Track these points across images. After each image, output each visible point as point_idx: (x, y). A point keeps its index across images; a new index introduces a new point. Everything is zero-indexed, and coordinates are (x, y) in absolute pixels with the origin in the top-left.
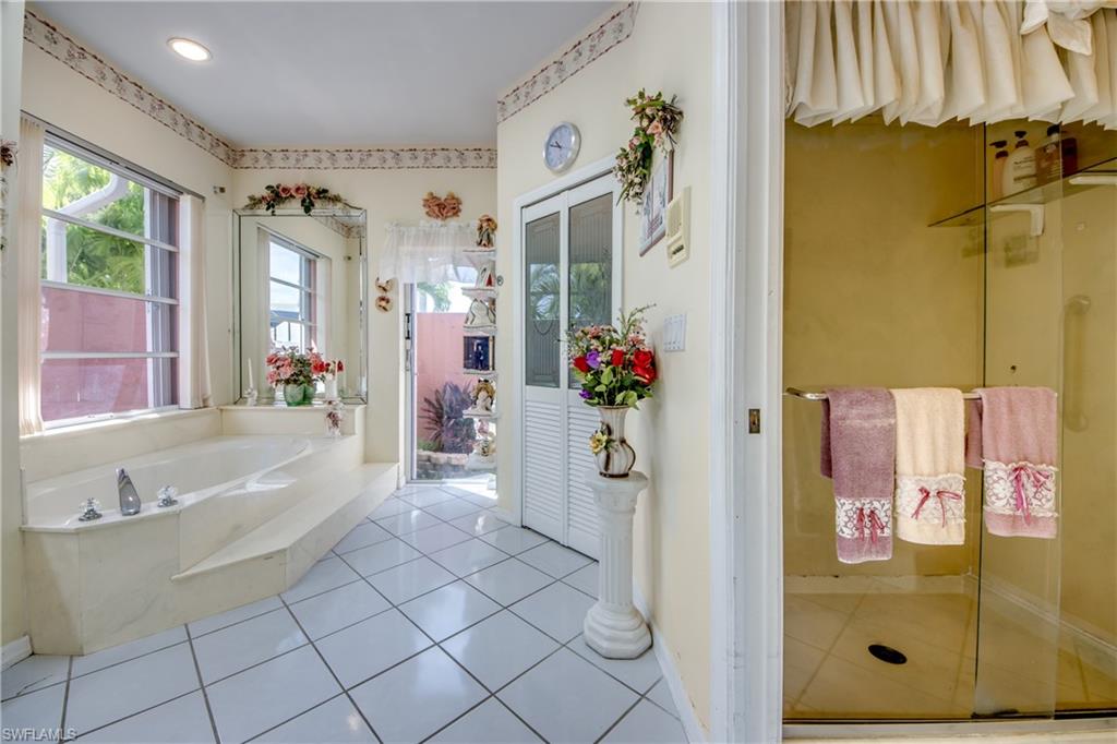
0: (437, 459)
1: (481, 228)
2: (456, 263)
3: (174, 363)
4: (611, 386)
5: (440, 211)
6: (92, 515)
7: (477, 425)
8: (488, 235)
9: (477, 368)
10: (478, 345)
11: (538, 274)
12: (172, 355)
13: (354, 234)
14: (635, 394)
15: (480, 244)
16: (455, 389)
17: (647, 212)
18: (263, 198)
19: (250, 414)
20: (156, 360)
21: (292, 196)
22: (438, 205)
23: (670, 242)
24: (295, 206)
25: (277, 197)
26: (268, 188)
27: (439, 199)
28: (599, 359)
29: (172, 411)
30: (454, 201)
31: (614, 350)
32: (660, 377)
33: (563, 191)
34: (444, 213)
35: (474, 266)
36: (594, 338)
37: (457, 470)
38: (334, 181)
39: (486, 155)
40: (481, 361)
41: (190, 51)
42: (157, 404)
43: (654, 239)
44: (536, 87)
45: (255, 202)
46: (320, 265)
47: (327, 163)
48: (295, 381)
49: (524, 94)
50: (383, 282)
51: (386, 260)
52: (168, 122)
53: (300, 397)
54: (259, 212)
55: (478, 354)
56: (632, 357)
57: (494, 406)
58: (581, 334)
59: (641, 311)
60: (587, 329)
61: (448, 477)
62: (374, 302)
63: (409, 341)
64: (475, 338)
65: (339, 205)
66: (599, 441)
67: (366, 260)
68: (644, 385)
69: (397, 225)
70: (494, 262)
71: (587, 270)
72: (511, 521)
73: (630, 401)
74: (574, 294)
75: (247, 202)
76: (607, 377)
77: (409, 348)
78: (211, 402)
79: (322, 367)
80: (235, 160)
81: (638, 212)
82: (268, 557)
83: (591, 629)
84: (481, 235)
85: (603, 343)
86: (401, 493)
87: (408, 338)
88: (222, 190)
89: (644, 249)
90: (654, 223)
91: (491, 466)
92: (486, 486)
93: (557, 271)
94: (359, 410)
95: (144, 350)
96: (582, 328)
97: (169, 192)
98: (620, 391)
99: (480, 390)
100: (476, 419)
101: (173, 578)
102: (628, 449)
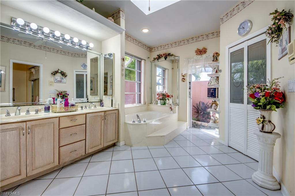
0: (198, 123)
1: (214, 56)
2: (205, 67)
3: (140, 95)
4: (265, 103)
5: (200, 53)
6: (134, 122)
7: (211, 114)
8: (216, 58)
9: (212, 97)
10: (212, 90)
11: (235, 66)
12: (140, 93)
13: (174, 62)
14: (275, 106)
15: (213, 61)
16: (203, 103)
17: (281, 46)
18: (157, 58)
19: (153, 106)
20: (137, 94)
21: (162, 56)
22: (199, 51)
23: (289, 57)
24: (163, 59)
25: (159, 57)
26: (157, 55)
27: (200, 50)
28: (259, 95)
29: (140, 105)
30: (205, 49)
31: (266, 92)
32: (287, 101)
33: (246, 41)
34: (201, 53)
35: (211, 67)
36: (257, 88)
37: (204, 127)
38: (172, 51)
39: (215, 34)
40: (214, 95)
41: (145, 31)
42: (137, 103)
43: (283, 55)
44: (234, 12)
45: (155, 59)
46: (166, 71)
47: (170, 47)
48: (162, 99)
49: (229, 15)
50: (183, 74)
51: (184, 69)
52: (140, 46)
53: (163, 103)
54: (155, 61)
55: (212, 93)
56: (274, 94)
57: (217, 109)
58: (252, 87)
59: (277, 79)
60: (255, 85)
61: (201, 128)
62: (181, 79)
63: (190, 90)
64: (211, 88)
65: (173, 56)
66: (259, 120)
67: (179, 69)
68: (279, 104)
69: (188, 59)
70: (218, 66)
71: (257, 63)
72: (225, 144)
73: (273, 109)
74: (250, 72)
75: (153, 59)
76: (263, 100)
77: (190, 91)
78: (146, 103)
79: (168, 96)
80: (151, 50)
81: (277, 46)
82: (162, 136)
83: (254, 177)
84: (214, 58)
85: (261, 90)
86: (188, 130)
87: (190, 89)
88: (149, 58)
89: (280, 58)
90: (283, 50)
91: (217, 126)
92: (215, 133)
93: (243, 64)
94: (177, 107)
95: (135, 92)
96: (253, 85)
97: (140, 60)
98: (268, 105)
99: (213, 104)
100: (211, 112)
101: (146, 136)
102: (272, 124)
